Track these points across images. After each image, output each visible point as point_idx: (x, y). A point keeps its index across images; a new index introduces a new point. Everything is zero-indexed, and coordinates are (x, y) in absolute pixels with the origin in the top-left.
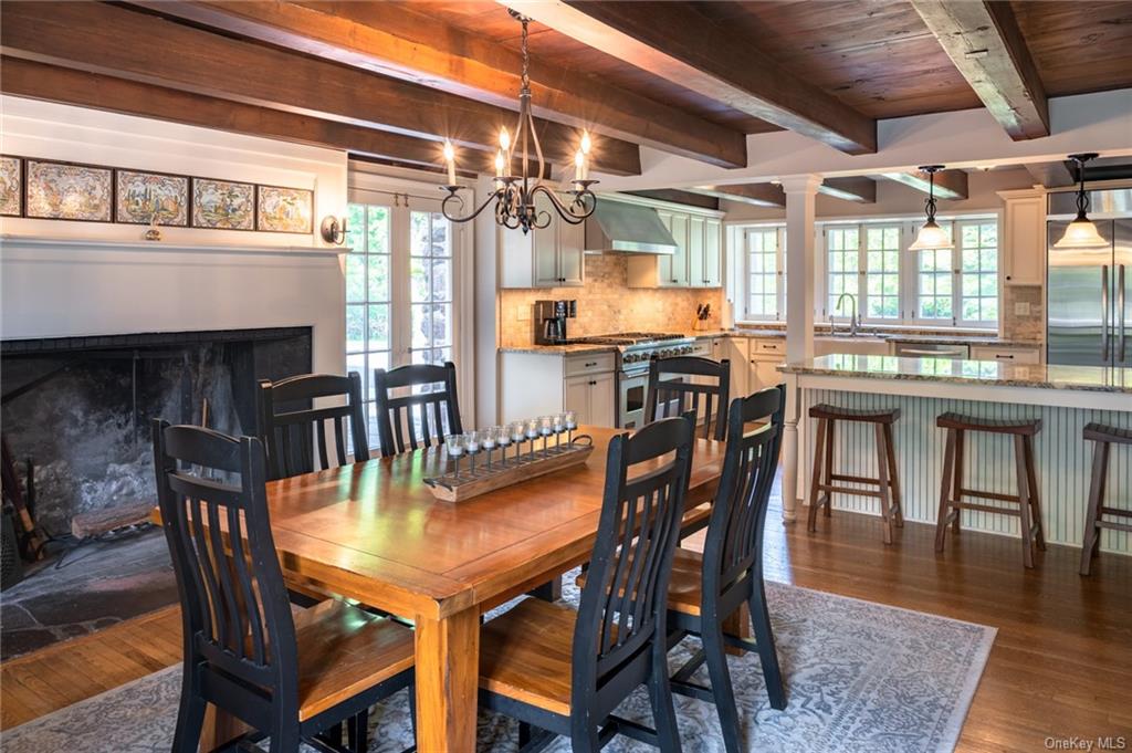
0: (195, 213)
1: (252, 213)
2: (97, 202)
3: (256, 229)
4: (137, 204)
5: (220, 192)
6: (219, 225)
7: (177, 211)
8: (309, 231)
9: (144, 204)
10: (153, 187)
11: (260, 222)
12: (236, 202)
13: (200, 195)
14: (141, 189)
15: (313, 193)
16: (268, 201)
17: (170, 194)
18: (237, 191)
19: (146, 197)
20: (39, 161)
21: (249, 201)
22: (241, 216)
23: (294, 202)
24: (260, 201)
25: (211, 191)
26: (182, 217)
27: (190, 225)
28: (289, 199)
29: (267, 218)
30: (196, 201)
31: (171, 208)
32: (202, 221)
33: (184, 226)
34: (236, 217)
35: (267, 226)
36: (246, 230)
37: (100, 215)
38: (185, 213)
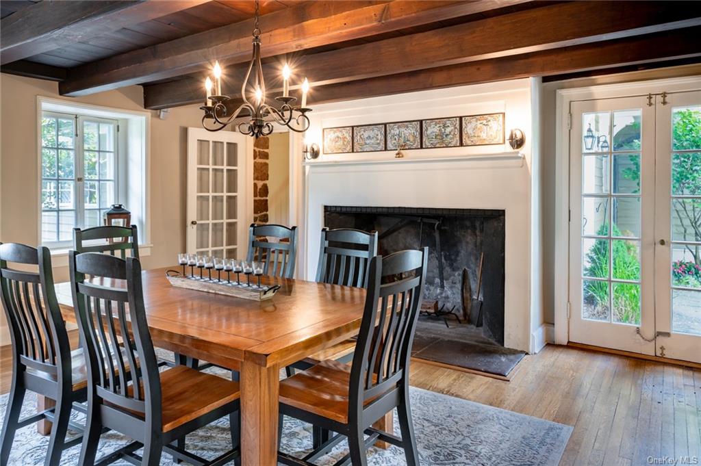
0: (424, 140)
1: (458, 136)
2: (378, 141)
3: (461, 145)
4: (395, 139)
5: (438, 125)
6: (438, 145)
7: (415, 140)
8: (501, 142)
9: (399, 139)
10: (402, 130)
11: (464, 140)
12: (448, 130)
13: (427, 130)
14: (397, 132)
15: (504, 114)
16: (469, 126)
17: (410, 132)
18: (448, 123)
19: (399, 136)
20: (358, 126)
21: (456, 128)
22: (451, 139)
23: (489, 123)
24: (464, 127)
25: (433, 126)
26: (417, 144)
27: (422, 148)
28: (485, 122)
29: (469, 138)
30: (425, 133)
31: (411, 140)
32: (428, 144)
33: (418, 149)
34: (448, 140)
35: (469, 143)
36: (455, 147)
37: (380, 148)
38: (419, 141)
